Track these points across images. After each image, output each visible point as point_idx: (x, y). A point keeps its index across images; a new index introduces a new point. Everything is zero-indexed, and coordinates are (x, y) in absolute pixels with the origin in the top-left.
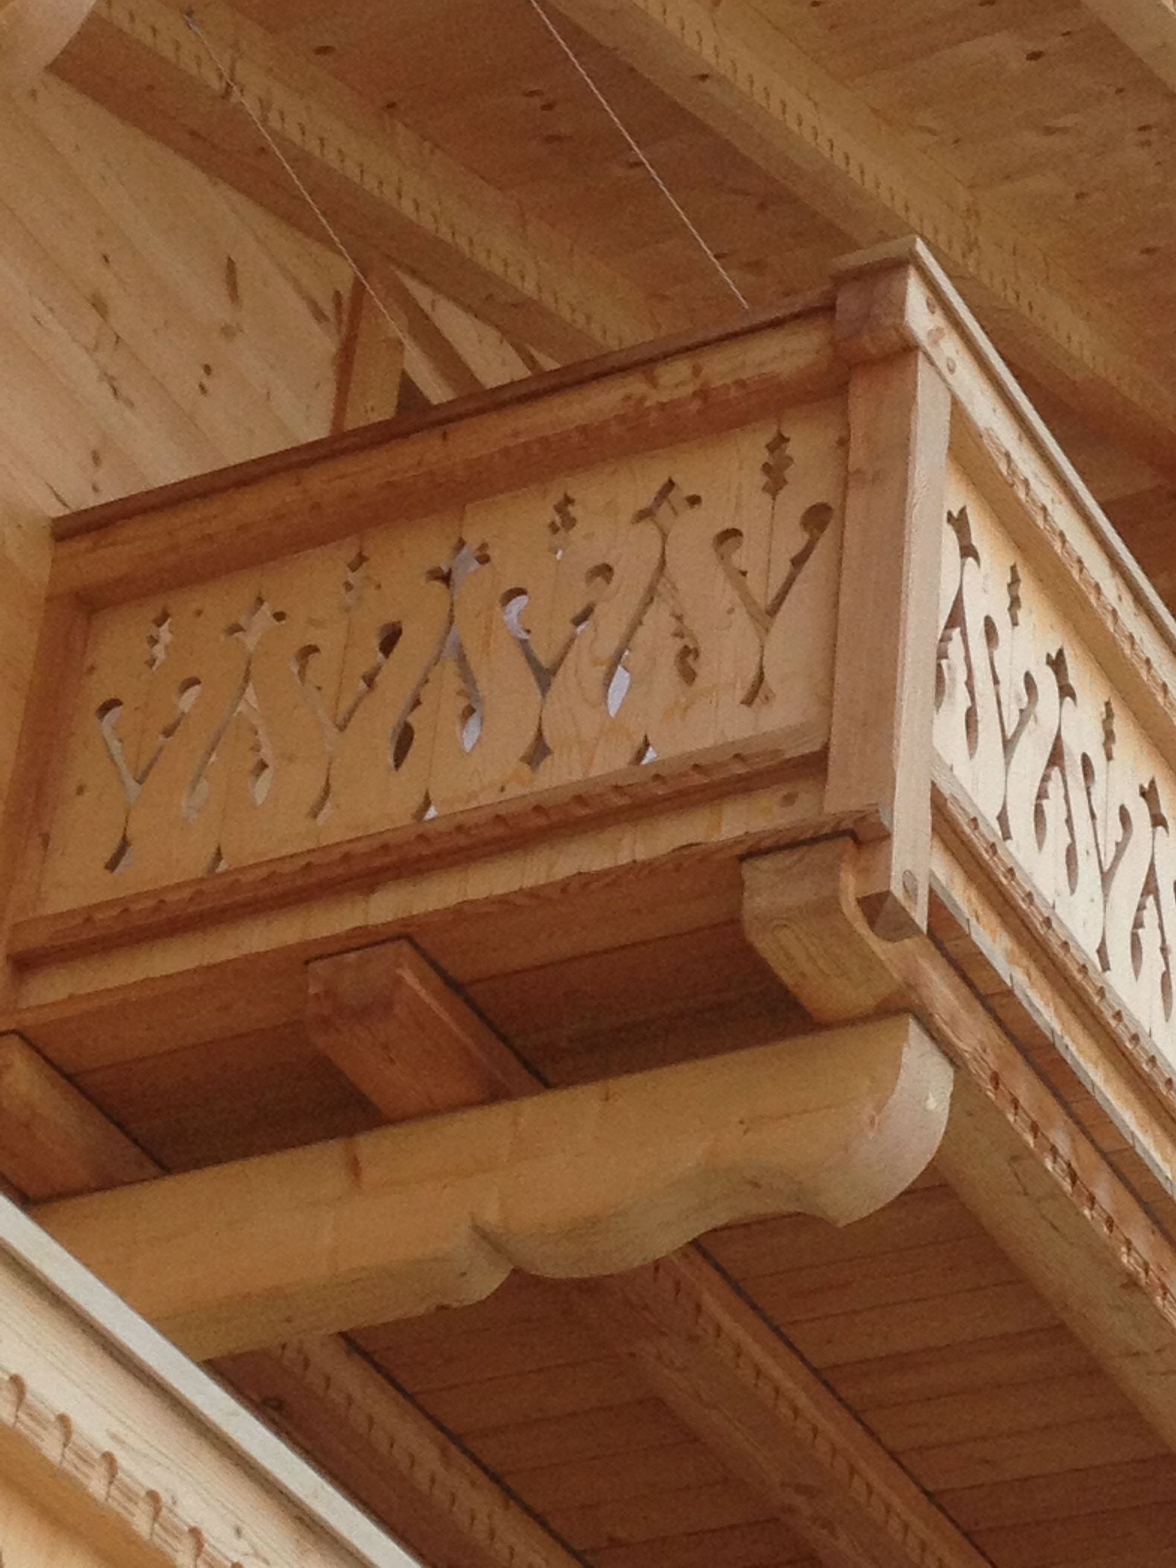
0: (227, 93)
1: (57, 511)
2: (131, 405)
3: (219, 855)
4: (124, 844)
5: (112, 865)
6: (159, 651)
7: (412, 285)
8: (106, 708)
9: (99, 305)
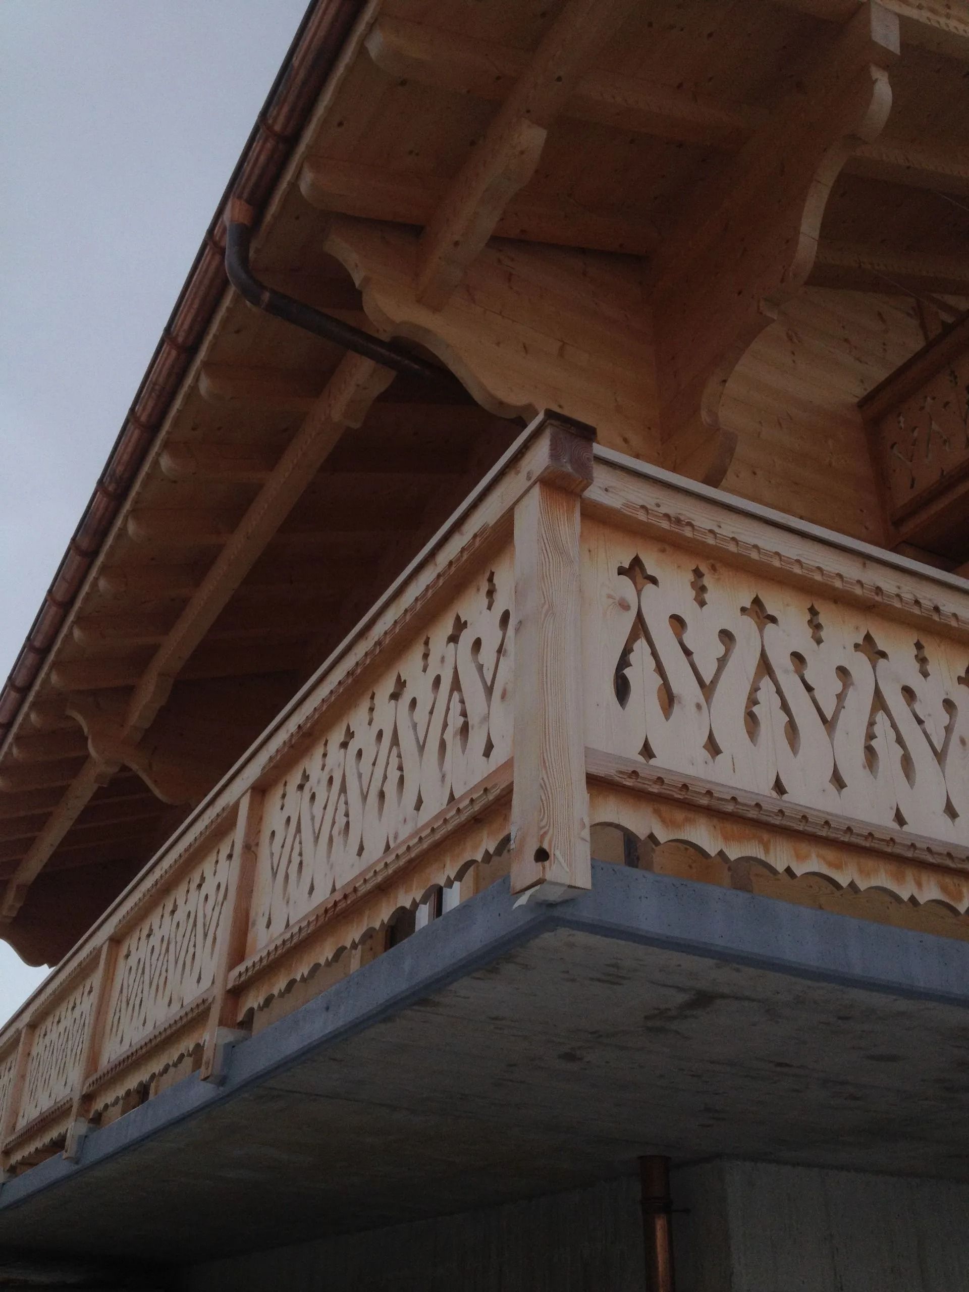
0: (860, 266)
1: (856, 400)
2: (867, 363)
3: (943, 471)
4: (913, 480)
5: (912, 486)
6: (902, 425)
7: (934, 295)
8: (892, 447)
9: (846, 340)
